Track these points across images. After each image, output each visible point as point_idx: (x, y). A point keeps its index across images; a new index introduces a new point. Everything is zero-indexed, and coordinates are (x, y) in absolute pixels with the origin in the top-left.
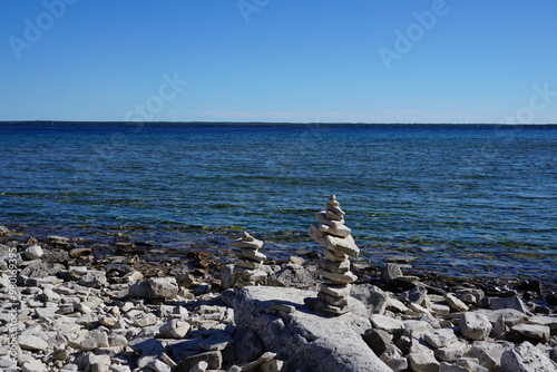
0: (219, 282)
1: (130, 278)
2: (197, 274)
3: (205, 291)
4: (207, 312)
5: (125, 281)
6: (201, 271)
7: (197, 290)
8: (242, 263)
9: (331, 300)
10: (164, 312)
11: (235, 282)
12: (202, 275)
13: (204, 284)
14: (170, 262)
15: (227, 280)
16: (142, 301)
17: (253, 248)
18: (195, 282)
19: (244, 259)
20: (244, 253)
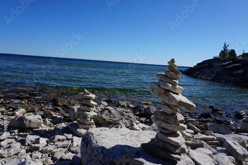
0: (67, 115)
1: (17, 113)
2: (56, 110)
3: (60, 121)
4: (59, 140)
5: (13, 115)
6: (59, 108)
7: (55, 121)
8: (83, 108)
9: (172, 149)
10: (28, 142)
11: (78, 118)
12: (59, 110)
13: (59, 117)
14: (43, 103)
15: (72, 115)
16: (16, 131)
17: (90, 99)
18: (54, 115)
19: (84, 105)
20: (84, 102)
